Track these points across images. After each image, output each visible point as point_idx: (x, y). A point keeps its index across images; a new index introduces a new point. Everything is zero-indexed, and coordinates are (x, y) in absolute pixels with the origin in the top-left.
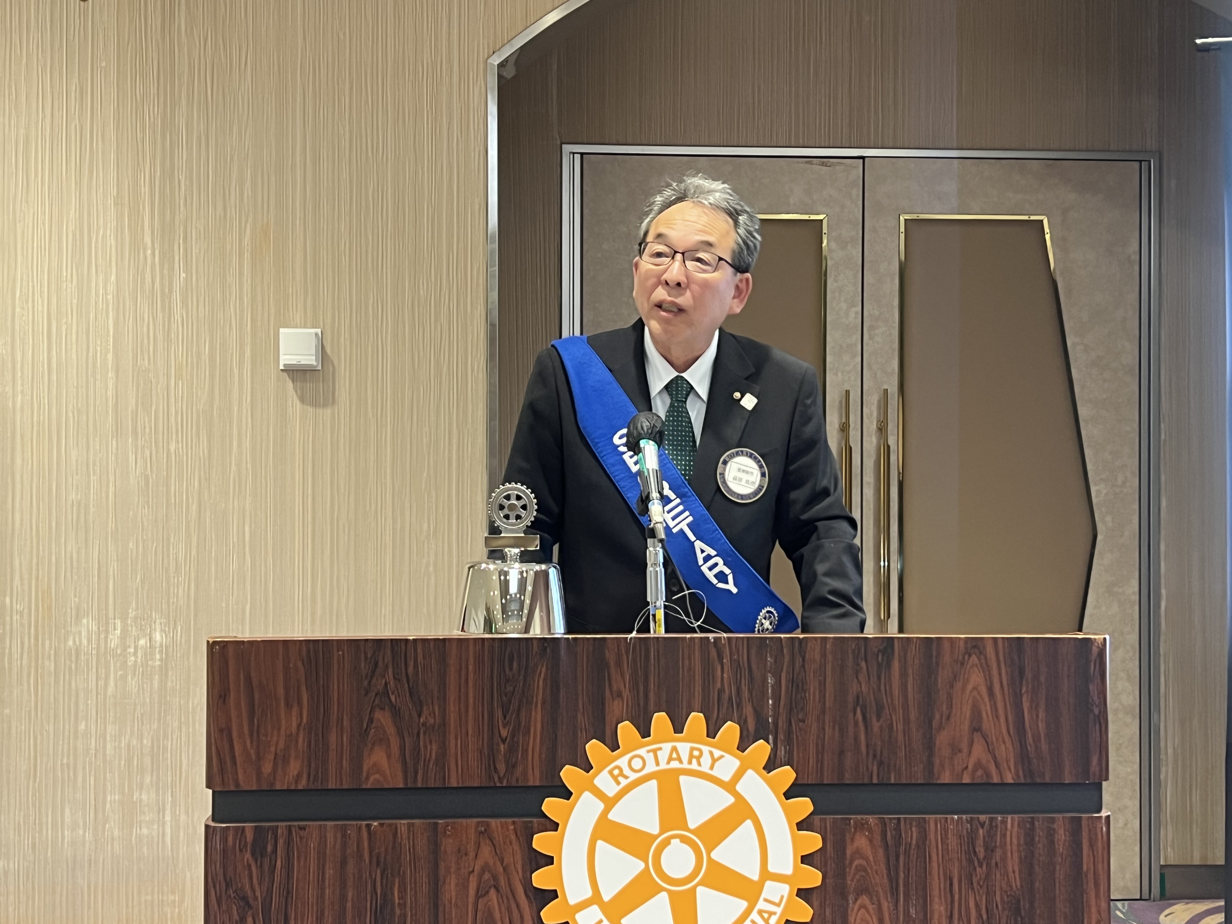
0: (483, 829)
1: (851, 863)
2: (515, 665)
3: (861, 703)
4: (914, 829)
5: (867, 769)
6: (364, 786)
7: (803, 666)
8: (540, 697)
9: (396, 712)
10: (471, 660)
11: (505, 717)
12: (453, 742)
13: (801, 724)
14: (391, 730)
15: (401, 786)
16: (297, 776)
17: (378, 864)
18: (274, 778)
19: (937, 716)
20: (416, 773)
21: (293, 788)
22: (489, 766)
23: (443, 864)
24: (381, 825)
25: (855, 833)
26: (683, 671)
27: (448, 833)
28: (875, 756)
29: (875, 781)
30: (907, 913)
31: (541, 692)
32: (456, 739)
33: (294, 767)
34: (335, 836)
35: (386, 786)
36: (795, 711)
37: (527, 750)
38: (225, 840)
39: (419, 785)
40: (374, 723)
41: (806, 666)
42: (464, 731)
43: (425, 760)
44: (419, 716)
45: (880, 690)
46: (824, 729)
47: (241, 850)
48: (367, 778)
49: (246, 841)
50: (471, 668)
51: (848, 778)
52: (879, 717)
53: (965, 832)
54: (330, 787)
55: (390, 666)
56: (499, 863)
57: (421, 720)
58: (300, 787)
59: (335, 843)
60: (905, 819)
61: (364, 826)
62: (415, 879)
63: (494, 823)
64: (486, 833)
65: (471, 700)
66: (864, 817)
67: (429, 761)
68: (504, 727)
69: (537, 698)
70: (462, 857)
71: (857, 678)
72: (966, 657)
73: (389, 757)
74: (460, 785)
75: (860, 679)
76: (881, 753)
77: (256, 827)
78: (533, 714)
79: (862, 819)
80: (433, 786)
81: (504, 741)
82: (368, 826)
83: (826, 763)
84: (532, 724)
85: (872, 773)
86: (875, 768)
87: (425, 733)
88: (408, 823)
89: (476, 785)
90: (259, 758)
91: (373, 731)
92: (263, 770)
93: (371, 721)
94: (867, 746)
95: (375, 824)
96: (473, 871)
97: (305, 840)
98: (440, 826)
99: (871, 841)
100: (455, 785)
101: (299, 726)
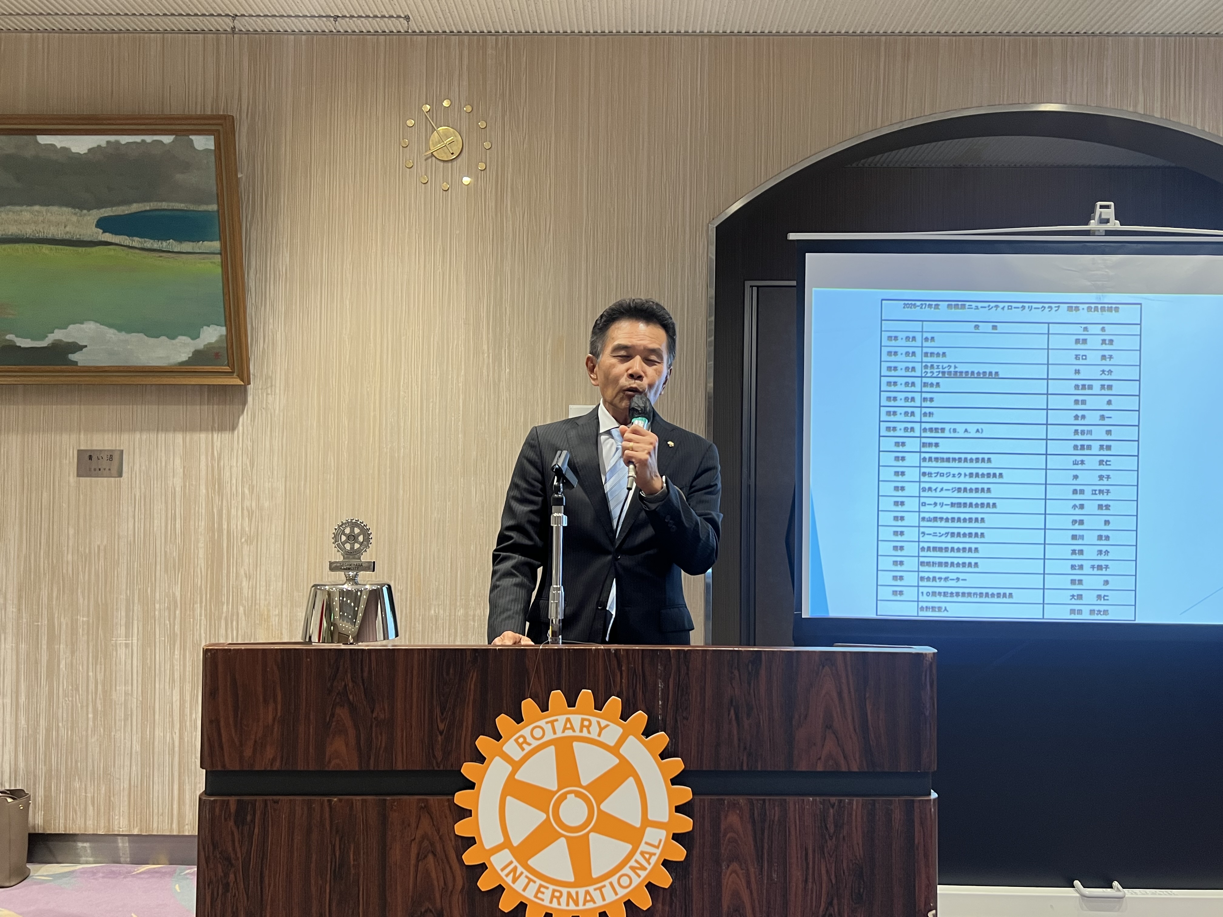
0: (423, 805)
1: (725, 836)
2: (451, 671)
3: (734, 704)
4: (776, 808)
5: (739, 758)
6: (326, 769)
7: (687, 674)
8: (472, 697)
9: (353, 709)
10: (416, 667)
11: (442, 714)
12: (399, 734)
13: (685, 722)
14: (349, 723)
15: (357, 769)
16: (272, 759)
17: (337, 832)
18: (254, 761)
19: (797, 717)
20: (370, 758)
21: (269, 769)
22: (429, 752)
23: (390, 833)
24: (340, 800)
25: (728, 811)
26: (589, 677)
27: (395, 808)
28: (745, 748)
29: (745, 768)
30: (770, 877)
31: (472, 693)
32: (402, 731)
33: (270, 752)
34: (302, 809)
35: (344, 769)
36: (680, 710)
37: (460, 741)
38: (212, 810)
39: (372, 768)
40: (336, 717)
41: (690, 673)
42: (408, 724)
43: (376, 747)
44: (372, 712)
45: (749, 694)
46: (704, 726)
47: (226, 819)
48: (329, 762)
49: (230, 812)
50: (415, 672)
51: (723, 766)
52: (749, 716)
53: (818, 812)
54: (299, 769)
55: (349, 671)
56: (436, 833)
57: (374, 716)
58: (275, 769)
59: (303, 814)
60: (770, 800)
61: (326, 801)
62: (367, 845)
63: (432, 800)
64: (426, 808)
65: (415, 700)
66: (736, 798)
67: (380, 749)
68: (442, 721)
69: (469, 699)
70: (405, 828)
71: (731, 684)
72: (821, 667)
73: (347, 745)
74: (405, 769)
75: (733, 685)
76: (751, 745)
77: (238, 800)
78: (466, 711)
79: (734, 800)
80: (383, 769)
81: (441, 733)
82: (329, 801)
83: (705, 753)
84: (465, 719)
85: (742, 763)
86: (745, 758)
87: (377, 726)
88: (362, 800)
89: (418, 769)
90: (241, 745)
91: (334, 723)
92: (245, 754)
93: (333, 715)
94: (739, 740)
95: (335, 799)
96: (415, 839)
97: (277, 812)
98: (388, 802)
99: (741, 818)
100: (401, 768)
101: (274, 719)
